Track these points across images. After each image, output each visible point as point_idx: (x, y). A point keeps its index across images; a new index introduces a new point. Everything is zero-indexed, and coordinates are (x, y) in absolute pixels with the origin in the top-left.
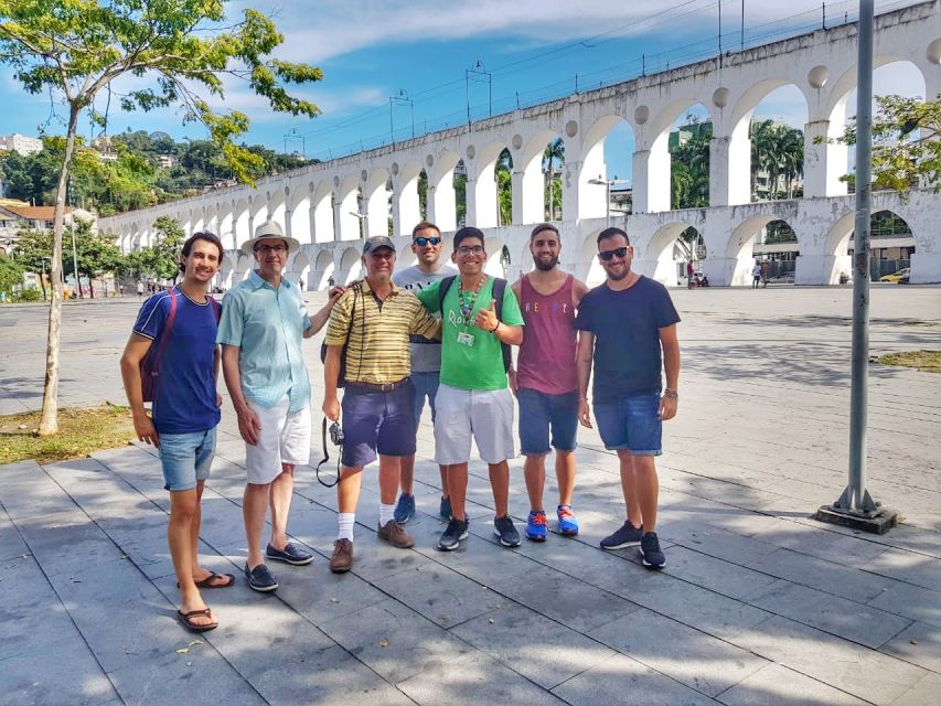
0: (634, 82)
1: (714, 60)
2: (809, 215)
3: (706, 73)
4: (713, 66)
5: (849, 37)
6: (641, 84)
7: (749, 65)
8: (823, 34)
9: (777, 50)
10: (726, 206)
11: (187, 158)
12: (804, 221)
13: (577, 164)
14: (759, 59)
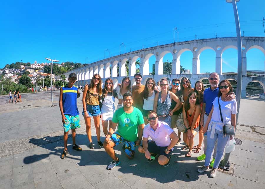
0: (156, 47)
1: (173, 44)
2: (193, 78)
3: (171, 46)
4: (173, 45)
5: (201, 42)
6: (157, 47)
7: (180, 45)
8: (196, 41)
9: (186, 43)
10: (176, 74)
11: (76, 66)
12: (193, 79)
13: (143, 63)
14: (183, 44)
